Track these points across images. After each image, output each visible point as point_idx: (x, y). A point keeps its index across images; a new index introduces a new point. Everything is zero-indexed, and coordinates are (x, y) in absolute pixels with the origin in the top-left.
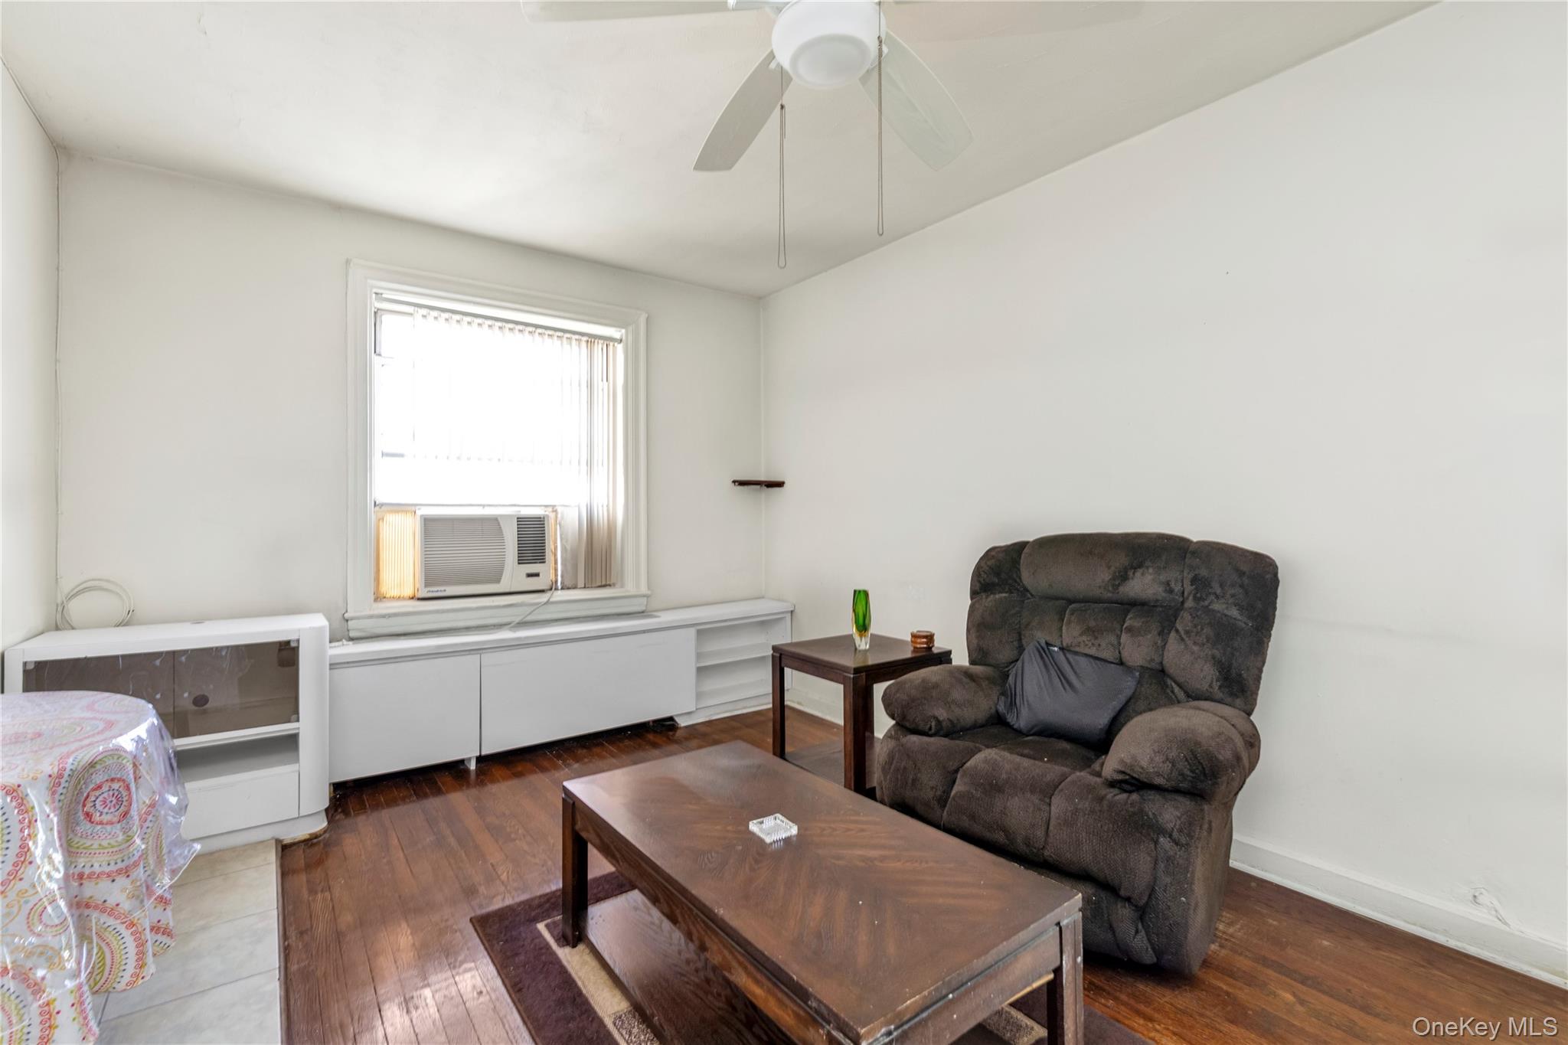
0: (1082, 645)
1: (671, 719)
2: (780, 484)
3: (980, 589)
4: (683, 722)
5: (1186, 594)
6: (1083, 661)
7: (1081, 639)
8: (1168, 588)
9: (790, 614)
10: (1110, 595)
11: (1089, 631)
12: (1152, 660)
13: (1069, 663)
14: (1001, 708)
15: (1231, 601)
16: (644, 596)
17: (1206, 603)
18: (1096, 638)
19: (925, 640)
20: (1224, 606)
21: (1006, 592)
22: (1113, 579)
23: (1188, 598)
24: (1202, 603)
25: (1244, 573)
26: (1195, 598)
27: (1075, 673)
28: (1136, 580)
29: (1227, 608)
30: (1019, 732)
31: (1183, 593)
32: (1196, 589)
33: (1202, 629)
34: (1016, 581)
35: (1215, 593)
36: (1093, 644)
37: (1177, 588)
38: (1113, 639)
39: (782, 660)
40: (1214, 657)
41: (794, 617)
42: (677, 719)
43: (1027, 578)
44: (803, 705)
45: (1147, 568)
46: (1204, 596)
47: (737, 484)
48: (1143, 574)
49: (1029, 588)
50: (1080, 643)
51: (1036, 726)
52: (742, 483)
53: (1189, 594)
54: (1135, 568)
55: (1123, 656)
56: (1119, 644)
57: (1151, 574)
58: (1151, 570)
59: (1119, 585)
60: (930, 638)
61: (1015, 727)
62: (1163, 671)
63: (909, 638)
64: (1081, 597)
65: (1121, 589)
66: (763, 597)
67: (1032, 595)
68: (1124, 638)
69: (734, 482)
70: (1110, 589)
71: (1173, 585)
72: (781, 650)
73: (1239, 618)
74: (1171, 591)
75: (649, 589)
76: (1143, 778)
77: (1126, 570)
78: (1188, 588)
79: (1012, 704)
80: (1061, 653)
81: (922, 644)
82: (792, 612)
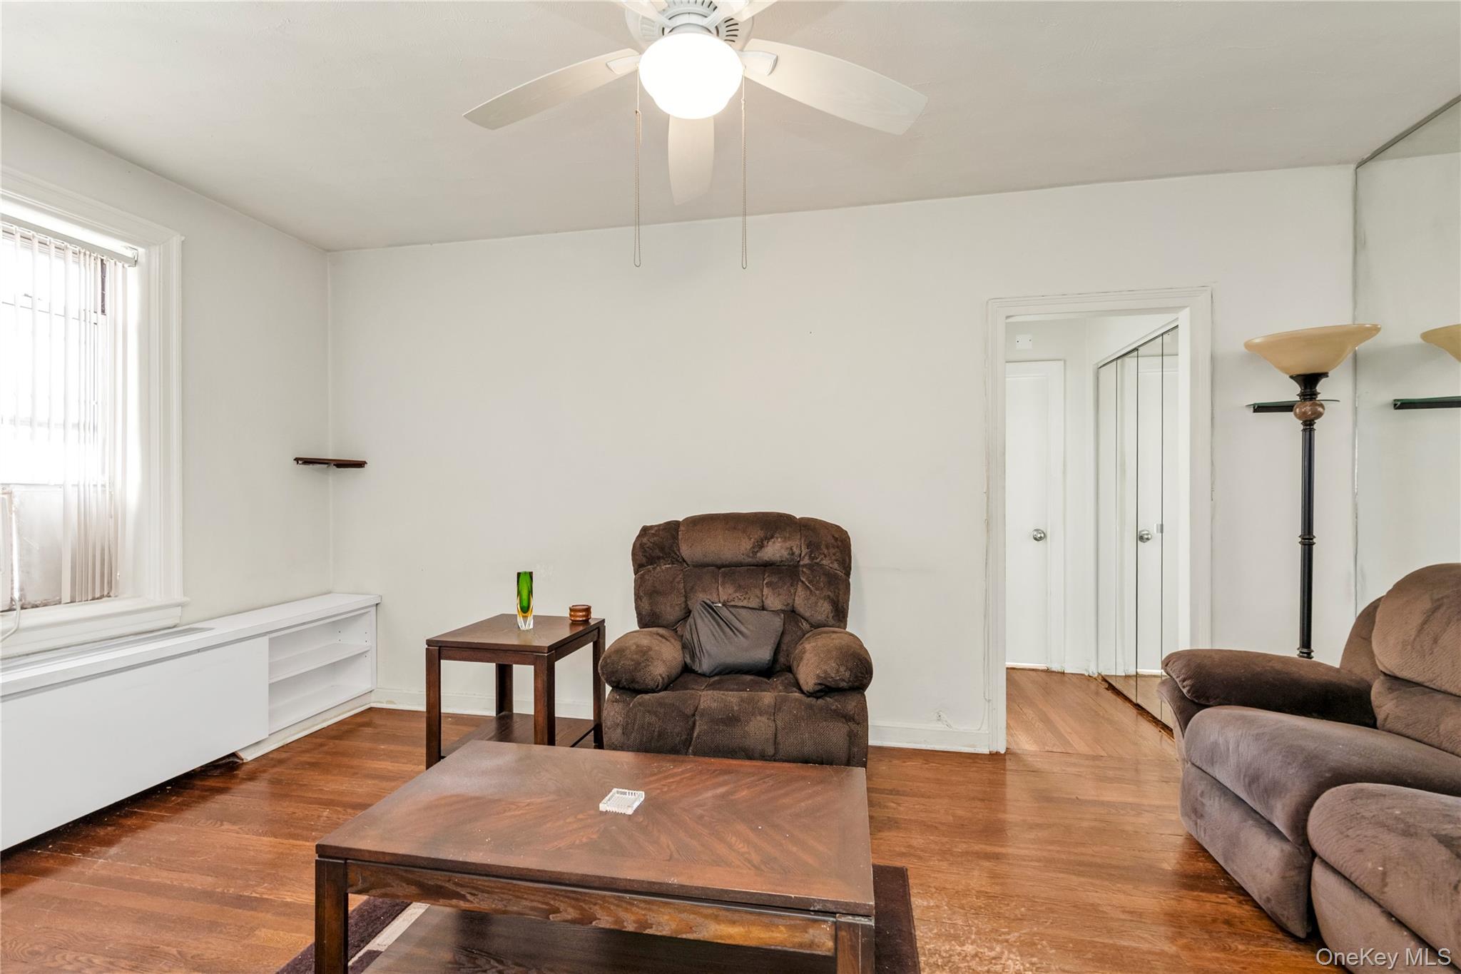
0: (736, 600)
1: (234, 755)
2: (360, 465)
3: (647, 563)
4: (248, 756)
5: (802, 555)
6: (743, 612)
7: (735, 595)
8: (791, 552)
9: (375, 608)
10: (750, 560)
11: (739, 588)
12: (788, 604)
13: (732, 614)
14: (688, 660)
15: (834, 558)
16: (178, 605)
17: (818, 560)
18: (747, 593)
19: (584, 613)
20: (829, 562)
21: (669, 564)
22: (753, 547)
23: (804, 557)
24: (815, 561)
25: (837, 539)
26: (810, 556)
27: (740, 621)
28: (769, 548)
29: (831, 563)
30: (703, 675)
31: (800, 555)
32: (810, 551)
33: (820, 579)
34: (676, 554)
35: (824, 554)
36: (745, 598)
37: (797, 552)
38: (758, 592)
39: (439, 651)
40: (829, 597)
41: (378, 611)
42: (242, 755)
43: (685, 551)
44: (395, 704)
45: (777, 538)
46: (817, 556)
47: (300, 462)
48: (774, 542)
49: (686, 559)
50: (734, 598)
51: (717, 667)
52: (307, 462)
53: (805, 555)
54: (769, 539)
55: (765, 604)
56: (763, 595)
57: (779, 543)
58: (779, 540)
59: (757, 551)
60: (588, 610)
61: (699, 672)
62: (793, 611)
63: (567, 614)
64: (727, 563)
65: (759, 554)
66: (330, 593)
67: (688, 565)
68: (766, 591)
69: (297, 460)
70: (751, 555)
71: (794, 549)
72: (438, 641)
73: (838, 568)
74: (793, 554)
75: (185, 594)
76: (833, 684)
77: (762, 541)
78: (805, 551)
79: (693, 656)
80: (724, 608)
81: (580, 617)
82: (377, 604)
